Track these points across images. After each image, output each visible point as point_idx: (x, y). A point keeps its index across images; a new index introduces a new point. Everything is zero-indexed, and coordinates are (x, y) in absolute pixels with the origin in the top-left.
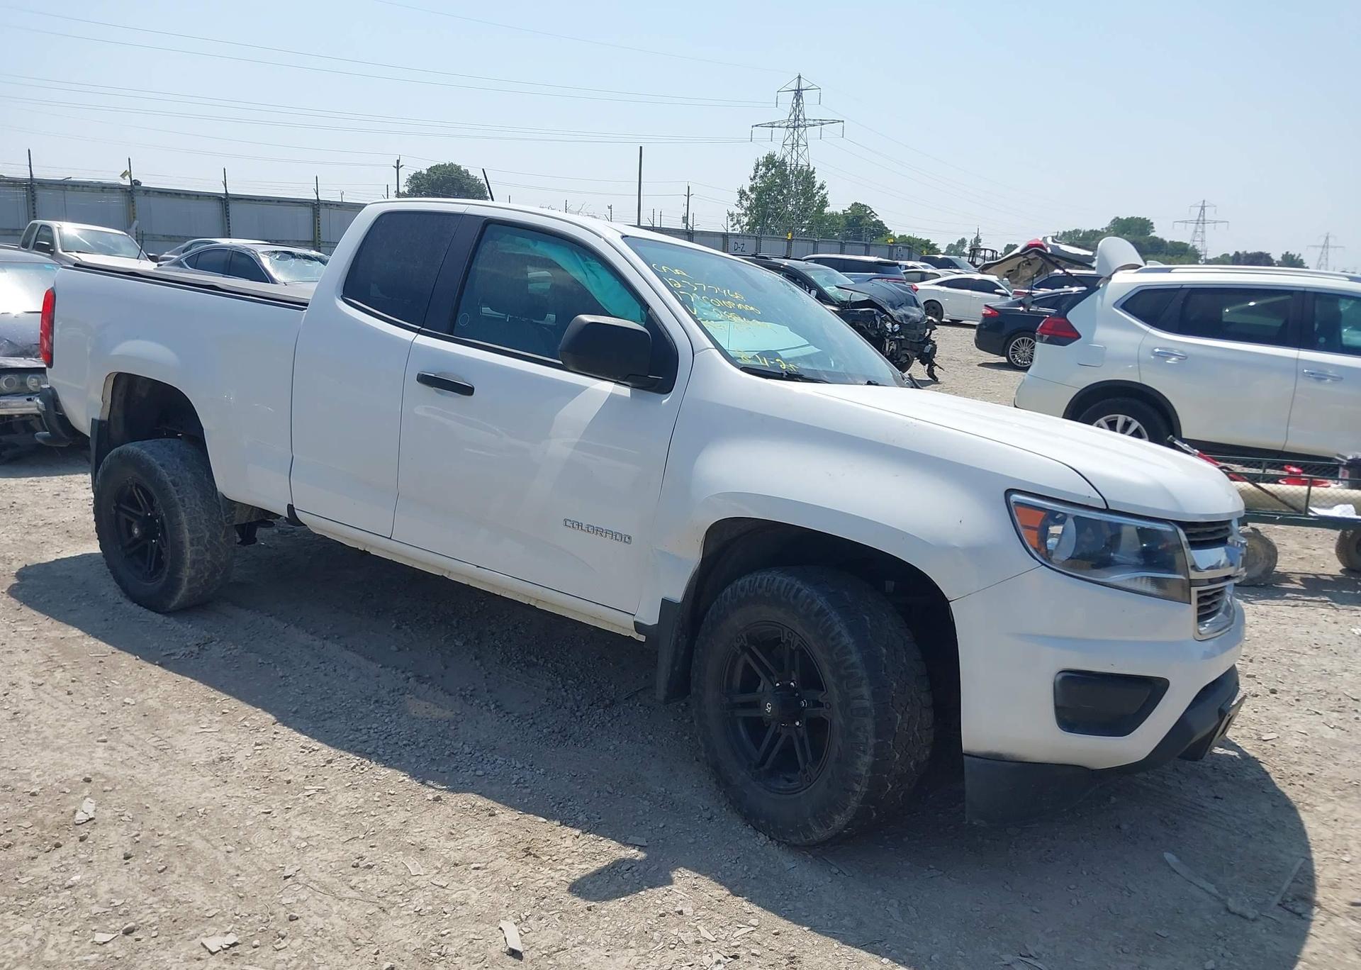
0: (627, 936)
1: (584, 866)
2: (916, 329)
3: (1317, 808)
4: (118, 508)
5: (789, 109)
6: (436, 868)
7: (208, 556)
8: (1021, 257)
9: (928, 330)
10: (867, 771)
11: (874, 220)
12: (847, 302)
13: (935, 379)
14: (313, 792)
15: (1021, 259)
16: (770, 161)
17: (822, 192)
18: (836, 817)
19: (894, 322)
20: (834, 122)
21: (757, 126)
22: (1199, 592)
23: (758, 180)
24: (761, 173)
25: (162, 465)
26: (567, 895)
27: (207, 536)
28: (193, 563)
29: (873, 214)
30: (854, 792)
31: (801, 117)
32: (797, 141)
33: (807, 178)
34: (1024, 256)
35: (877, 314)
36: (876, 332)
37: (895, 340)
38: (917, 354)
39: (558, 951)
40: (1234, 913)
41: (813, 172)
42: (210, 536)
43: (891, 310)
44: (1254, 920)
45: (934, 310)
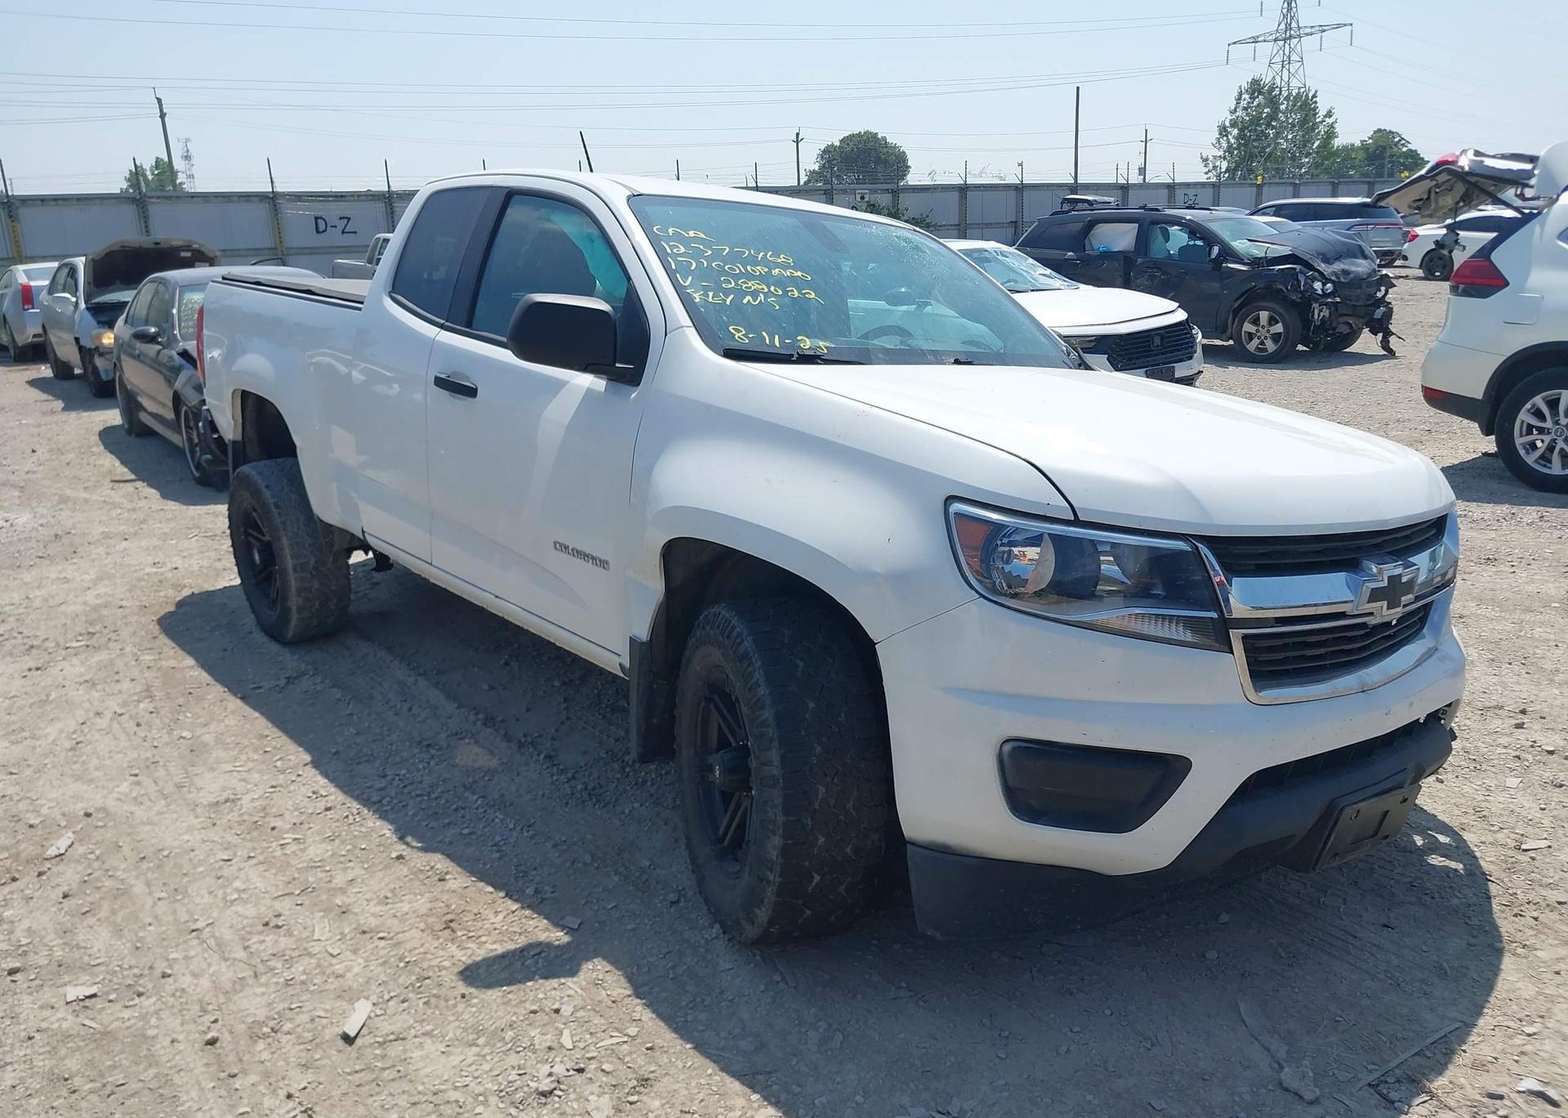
0: (479, 1033)
1: (494, 947)
2: (1360, 288)
3: (1539, 953)
4: (247, 534)
5: (1277, 16)
6: (342, 934)
7: (316, 585)
8: (1428, 181)
9: (1383, 289)
10: (777, 857)
11: (1404, 149)
12: (1261, 258)
13: (1391, 353)
14: (290, 841)
15: (1428, 184)
16: (1255, 88)
17: (1327, 120)
18: (757, 911)
19: (1325, 280)
20: (1339, 26)
21: (1234, 43)
22: (1245, 638)
23: (1239, 113)
24: (1243, 103)
25: (267, 487)
26: (453, 977)
27: (313, 561)
28: (299, 591)
29: (1403, 142)
30: (768, 881)
31: (1294, 25)
32: (1289, 57)
33: (1305, 105)
34: (1432, 178)
35: (1301, 272)
36: (1299, 296)
37: (1327, 304)
38: (1364, 320)
39: (396, 1040)
40: (1287, 1090)
41: (1314, 96)
42: (316, 562)
43: (1323, 265)
44: (1311, 1103)
45: (1440, 262)
